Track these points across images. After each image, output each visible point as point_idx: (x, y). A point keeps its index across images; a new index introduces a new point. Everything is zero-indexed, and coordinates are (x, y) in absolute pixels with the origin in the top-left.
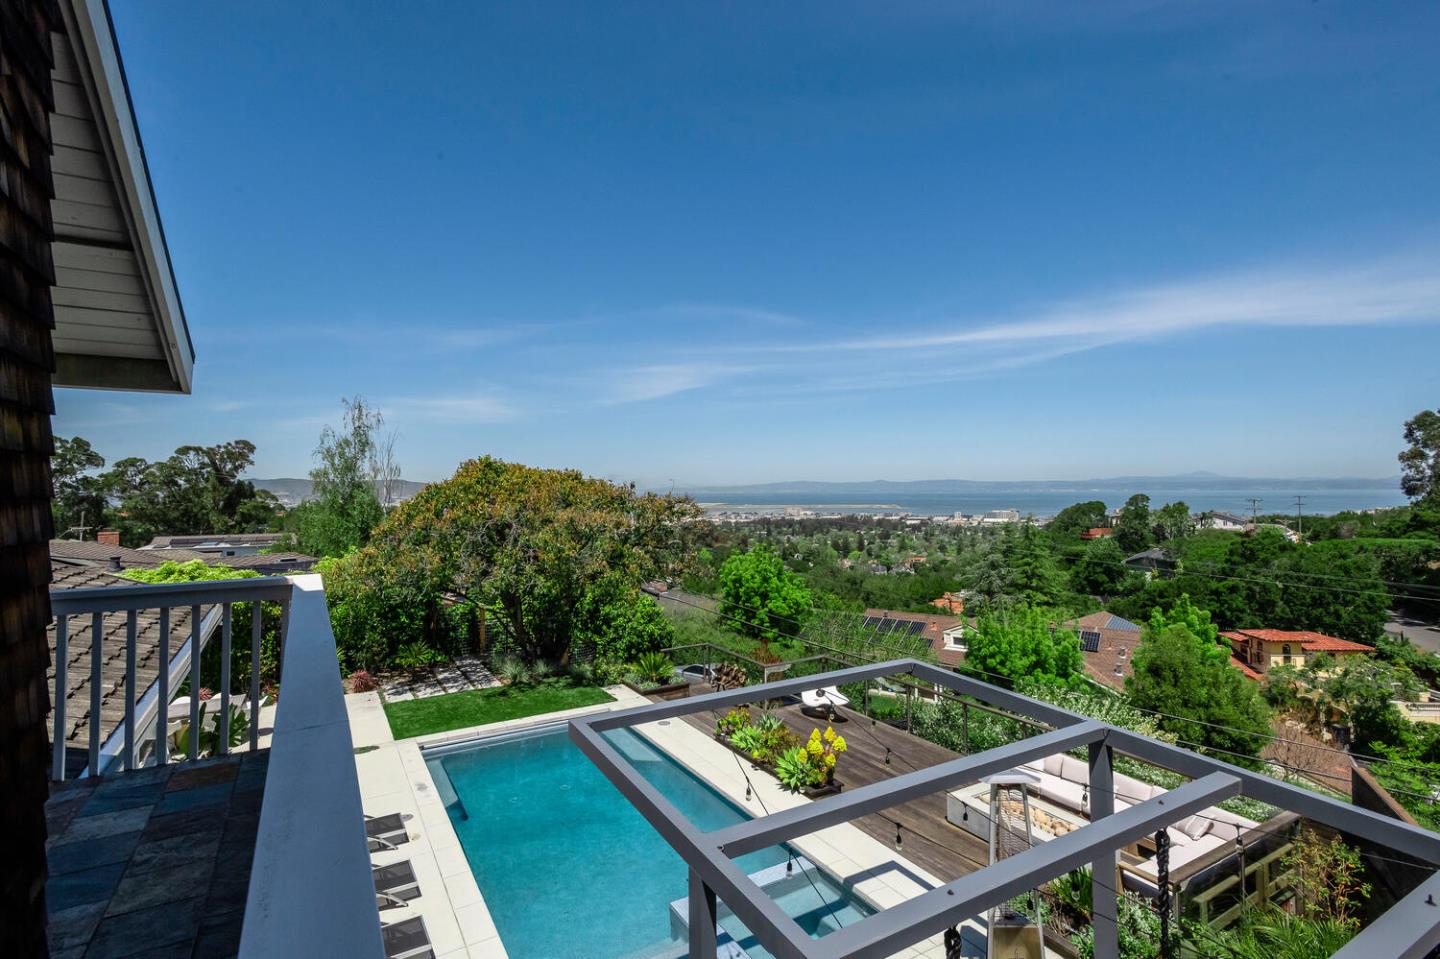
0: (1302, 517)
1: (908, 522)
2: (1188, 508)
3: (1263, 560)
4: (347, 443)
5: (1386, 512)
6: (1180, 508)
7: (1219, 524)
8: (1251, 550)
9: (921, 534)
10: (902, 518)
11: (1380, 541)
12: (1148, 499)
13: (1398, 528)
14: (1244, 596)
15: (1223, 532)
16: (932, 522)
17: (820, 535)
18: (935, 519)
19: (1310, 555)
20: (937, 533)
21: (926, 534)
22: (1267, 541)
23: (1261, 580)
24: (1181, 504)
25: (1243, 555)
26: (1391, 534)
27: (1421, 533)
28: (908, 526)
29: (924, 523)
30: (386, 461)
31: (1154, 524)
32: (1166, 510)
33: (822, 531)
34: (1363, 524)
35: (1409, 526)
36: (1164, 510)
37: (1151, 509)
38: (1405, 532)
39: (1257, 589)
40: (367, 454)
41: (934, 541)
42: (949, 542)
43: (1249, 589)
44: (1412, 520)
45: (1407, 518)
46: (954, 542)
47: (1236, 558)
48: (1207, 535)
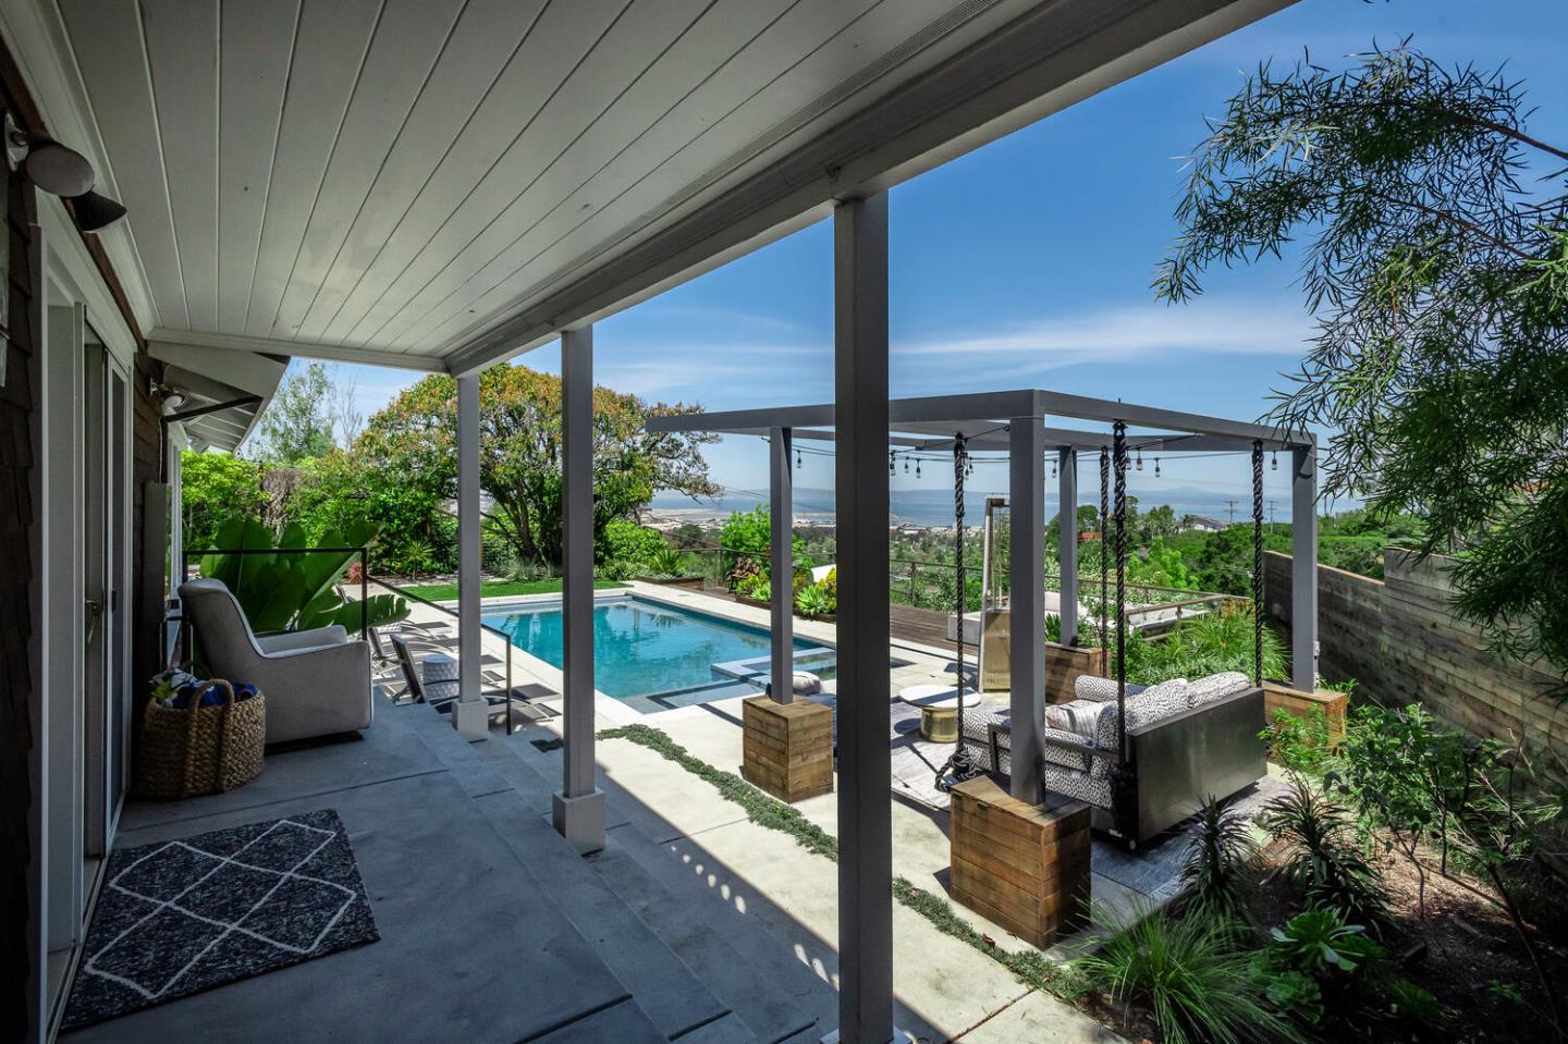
0: (1274, 524)
1: (906, 532)
2: (1172, 511)
3: (1236, 550)
4: (302, 381)
5: (1345, 515)
6: (1167, 511)
7: (1200, 527)
8: (1226, 540)
9: (919, 545)
10: (899, 528)
11: (1339, 538)
12: (1136, 501)
13: (1354, 528)
14: (1218, 583)
15: (1202, 533)
16: (930, 532)
17: (815, 544)
18: (934, 530)
19: (1277, 544)
20: (935, 543)
21: (924, 544)
22: (1240, 533)
23: (1233, 567)
24: (1166, 507)
25: (1218, 547)
26: (1349, 533)
27: (1373, 533)
28: (906, 536)
29: (921, 534)
30: (346, 406)
31: (1142, 528)
32: (1153, 513)
33: (817, 540)
34: (1325, 525)
35: (1363, 526)
36: (1151, 514)
37: (1139, 512)
38: (1360, 532)
39: (1230, 577)
40: (326, 396)
41: (932, 551)
42: (947, 552)
43: (1223, 576)
44: (1366, 521)
45: (1362, 519)
46: (952, 552)
47: (1213, 549)
48: (1189, 535)
